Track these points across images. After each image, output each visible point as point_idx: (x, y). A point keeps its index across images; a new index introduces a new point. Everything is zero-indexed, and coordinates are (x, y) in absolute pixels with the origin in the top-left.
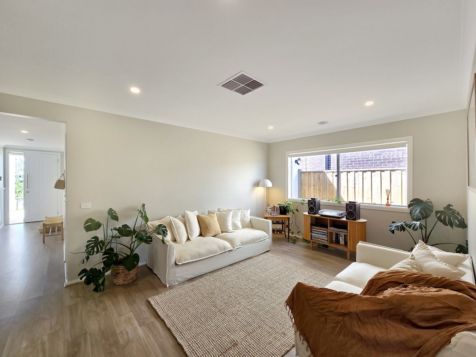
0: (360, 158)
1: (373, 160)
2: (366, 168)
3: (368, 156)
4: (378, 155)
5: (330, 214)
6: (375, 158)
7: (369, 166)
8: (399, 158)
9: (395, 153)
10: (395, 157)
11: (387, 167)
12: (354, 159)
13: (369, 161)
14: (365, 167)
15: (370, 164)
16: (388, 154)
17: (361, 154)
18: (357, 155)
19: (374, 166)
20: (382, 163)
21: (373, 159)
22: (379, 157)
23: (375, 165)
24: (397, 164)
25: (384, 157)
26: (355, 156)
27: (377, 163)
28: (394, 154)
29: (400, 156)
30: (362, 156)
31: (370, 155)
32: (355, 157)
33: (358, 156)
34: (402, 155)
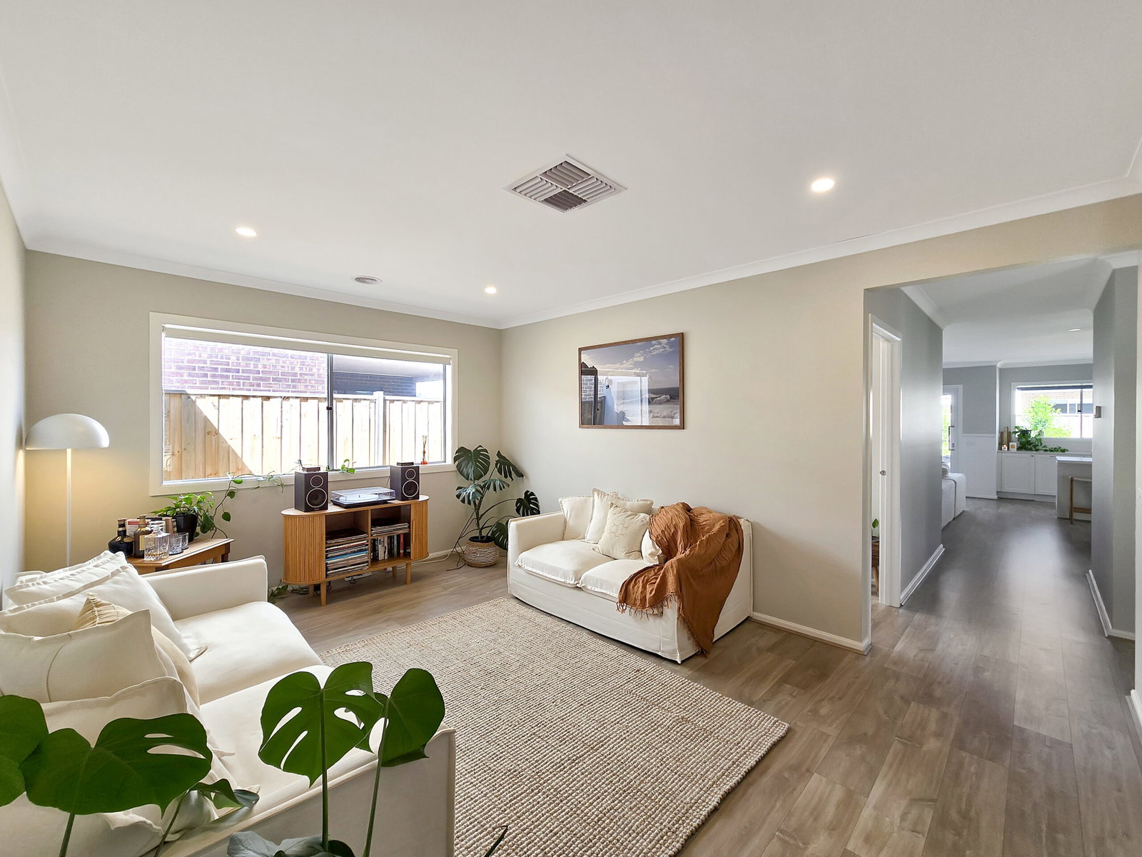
0: (205, 362)
1: (239, 370)
2: (222, 388)
3: (227, 359)
4: (251, 359)
5: (360, 499)
6: (243, 366)
7: (231, 384)
8: (295, 374)
9: (287, 362)
10: (286, 370)
11: (271, 389)
12: (188, 362)
13: (230, 372)
14: (220, 386)
15: (233, 379)
16: (274, 361)
17: (209, 350)
18: (197, 353)
19: (244, 385)
20: (261, 379)
21: (241, 369)
22: (256, 366)
23: (244, 383)
24: (290, 385)
25: (264, 366)
26: (189, 354)
27: (249, 380)
28: (284, 362)
29: (297, 370)
30: (210, 356)
31: (232, 357)
32: (190, 357)
33: (200, 356)
34: (301, 369)
